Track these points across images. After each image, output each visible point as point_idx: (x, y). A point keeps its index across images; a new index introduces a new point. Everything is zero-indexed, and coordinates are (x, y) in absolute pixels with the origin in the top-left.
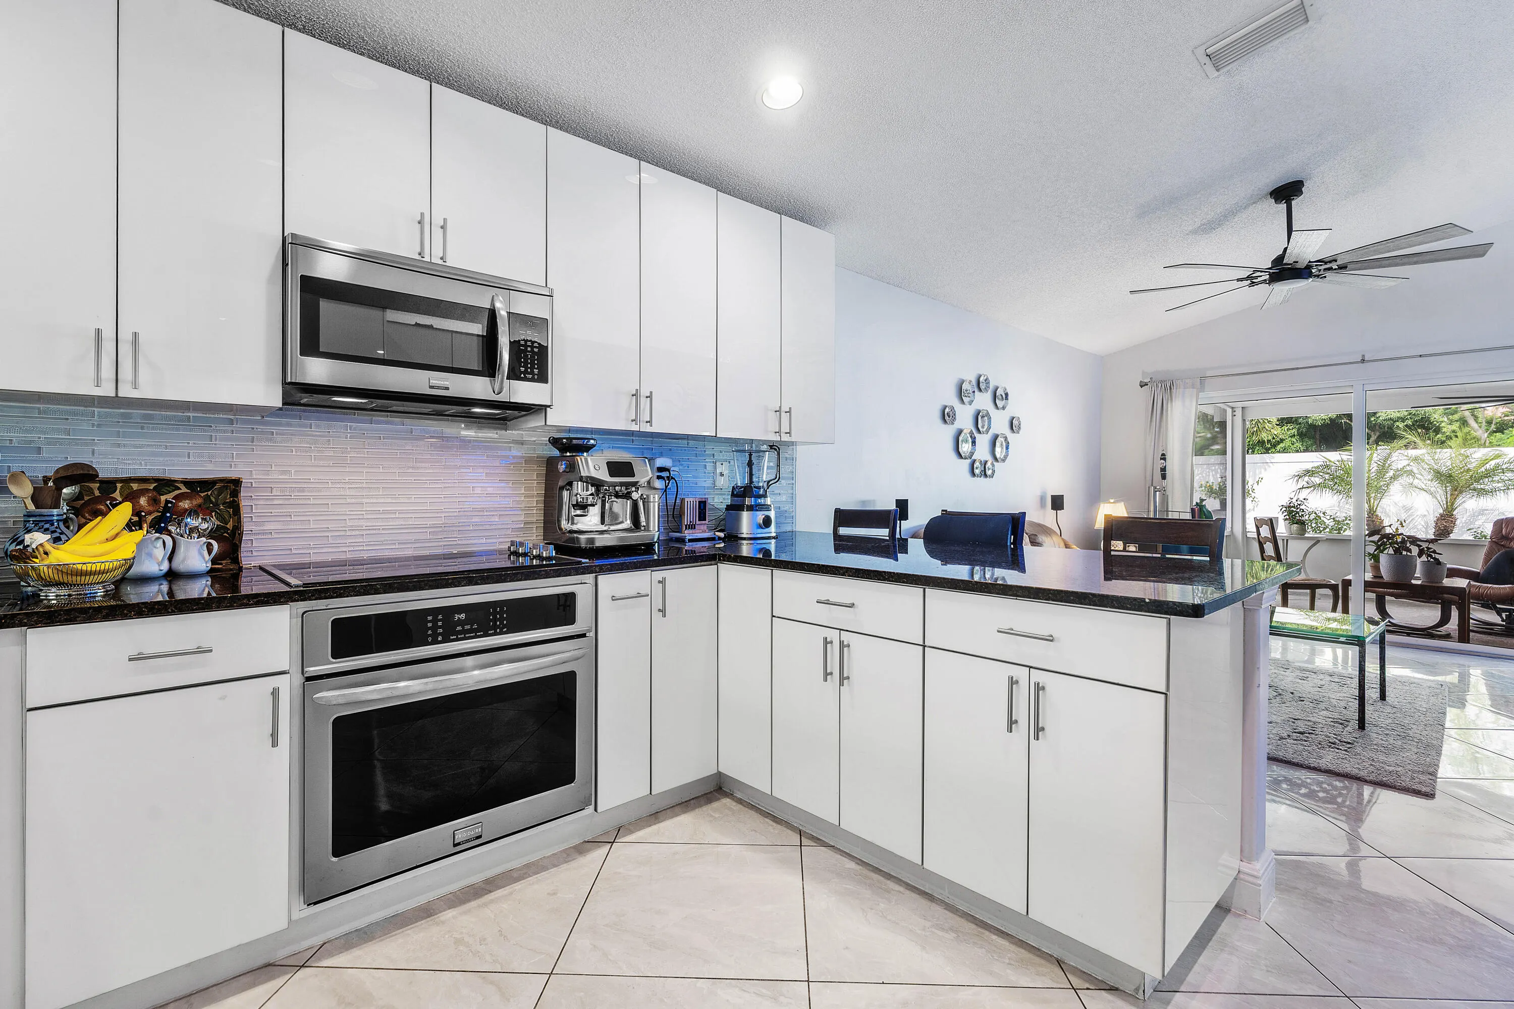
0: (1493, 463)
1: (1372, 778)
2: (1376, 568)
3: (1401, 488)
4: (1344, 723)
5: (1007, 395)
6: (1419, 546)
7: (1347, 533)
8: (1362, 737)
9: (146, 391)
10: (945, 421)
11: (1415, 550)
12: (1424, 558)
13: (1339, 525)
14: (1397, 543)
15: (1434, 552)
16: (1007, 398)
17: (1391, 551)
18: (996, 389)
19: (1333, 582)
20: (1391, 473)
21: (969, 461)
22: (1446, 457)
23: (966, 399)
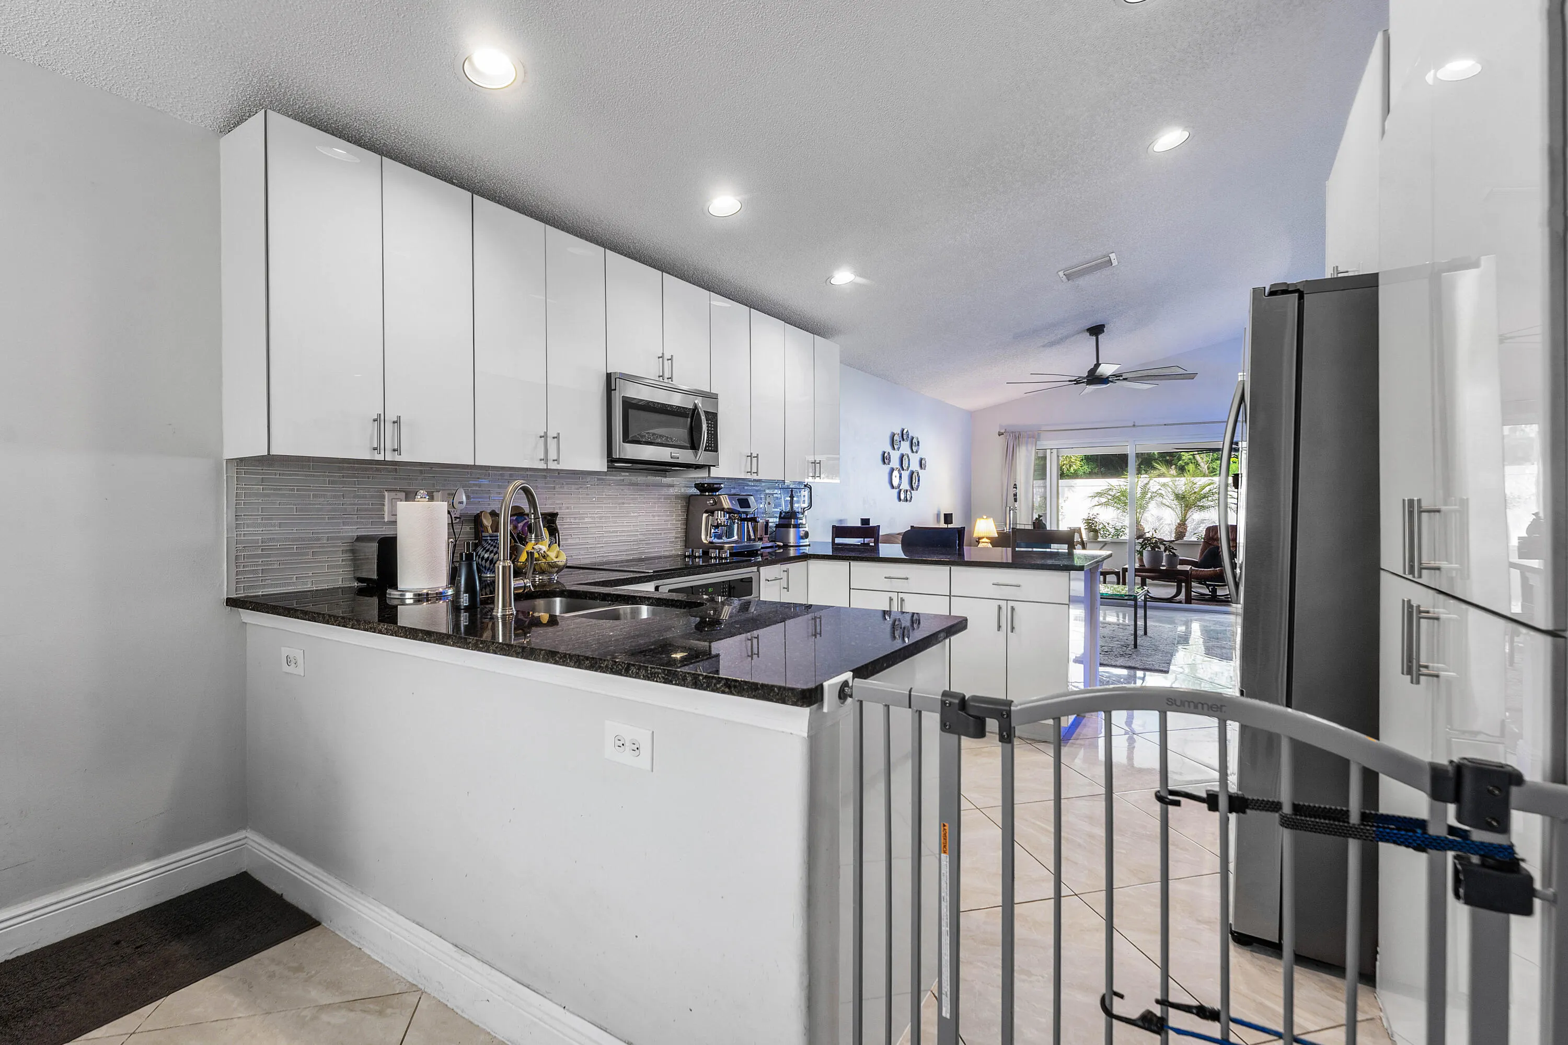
0: (1207, 489)
1: (1141, 667)
2: (1141, 560)
3: (1155, 505)
4: (1127, 646)
5: (918, 442)
6: (1164, 545)
7: (1123, 538)
8: (1136, 651)
9: (564, 465)
10: (884, 463)
11: (1162, 548)
12: (1167, 553)
13: (1118, 532)
14: (1153, 543)
15: (1173, 548)
16: (918, 445)
17: (1150, 549)
18: (913, 438)
19: (1117, 570)
20: (1149, 495)
21: (897, 490)
22: (1182, 483)
23: (896, 447)
